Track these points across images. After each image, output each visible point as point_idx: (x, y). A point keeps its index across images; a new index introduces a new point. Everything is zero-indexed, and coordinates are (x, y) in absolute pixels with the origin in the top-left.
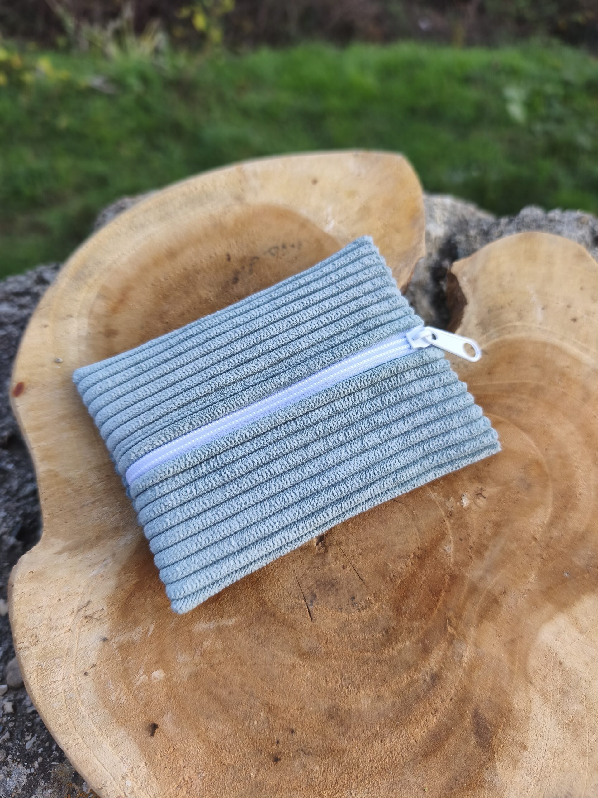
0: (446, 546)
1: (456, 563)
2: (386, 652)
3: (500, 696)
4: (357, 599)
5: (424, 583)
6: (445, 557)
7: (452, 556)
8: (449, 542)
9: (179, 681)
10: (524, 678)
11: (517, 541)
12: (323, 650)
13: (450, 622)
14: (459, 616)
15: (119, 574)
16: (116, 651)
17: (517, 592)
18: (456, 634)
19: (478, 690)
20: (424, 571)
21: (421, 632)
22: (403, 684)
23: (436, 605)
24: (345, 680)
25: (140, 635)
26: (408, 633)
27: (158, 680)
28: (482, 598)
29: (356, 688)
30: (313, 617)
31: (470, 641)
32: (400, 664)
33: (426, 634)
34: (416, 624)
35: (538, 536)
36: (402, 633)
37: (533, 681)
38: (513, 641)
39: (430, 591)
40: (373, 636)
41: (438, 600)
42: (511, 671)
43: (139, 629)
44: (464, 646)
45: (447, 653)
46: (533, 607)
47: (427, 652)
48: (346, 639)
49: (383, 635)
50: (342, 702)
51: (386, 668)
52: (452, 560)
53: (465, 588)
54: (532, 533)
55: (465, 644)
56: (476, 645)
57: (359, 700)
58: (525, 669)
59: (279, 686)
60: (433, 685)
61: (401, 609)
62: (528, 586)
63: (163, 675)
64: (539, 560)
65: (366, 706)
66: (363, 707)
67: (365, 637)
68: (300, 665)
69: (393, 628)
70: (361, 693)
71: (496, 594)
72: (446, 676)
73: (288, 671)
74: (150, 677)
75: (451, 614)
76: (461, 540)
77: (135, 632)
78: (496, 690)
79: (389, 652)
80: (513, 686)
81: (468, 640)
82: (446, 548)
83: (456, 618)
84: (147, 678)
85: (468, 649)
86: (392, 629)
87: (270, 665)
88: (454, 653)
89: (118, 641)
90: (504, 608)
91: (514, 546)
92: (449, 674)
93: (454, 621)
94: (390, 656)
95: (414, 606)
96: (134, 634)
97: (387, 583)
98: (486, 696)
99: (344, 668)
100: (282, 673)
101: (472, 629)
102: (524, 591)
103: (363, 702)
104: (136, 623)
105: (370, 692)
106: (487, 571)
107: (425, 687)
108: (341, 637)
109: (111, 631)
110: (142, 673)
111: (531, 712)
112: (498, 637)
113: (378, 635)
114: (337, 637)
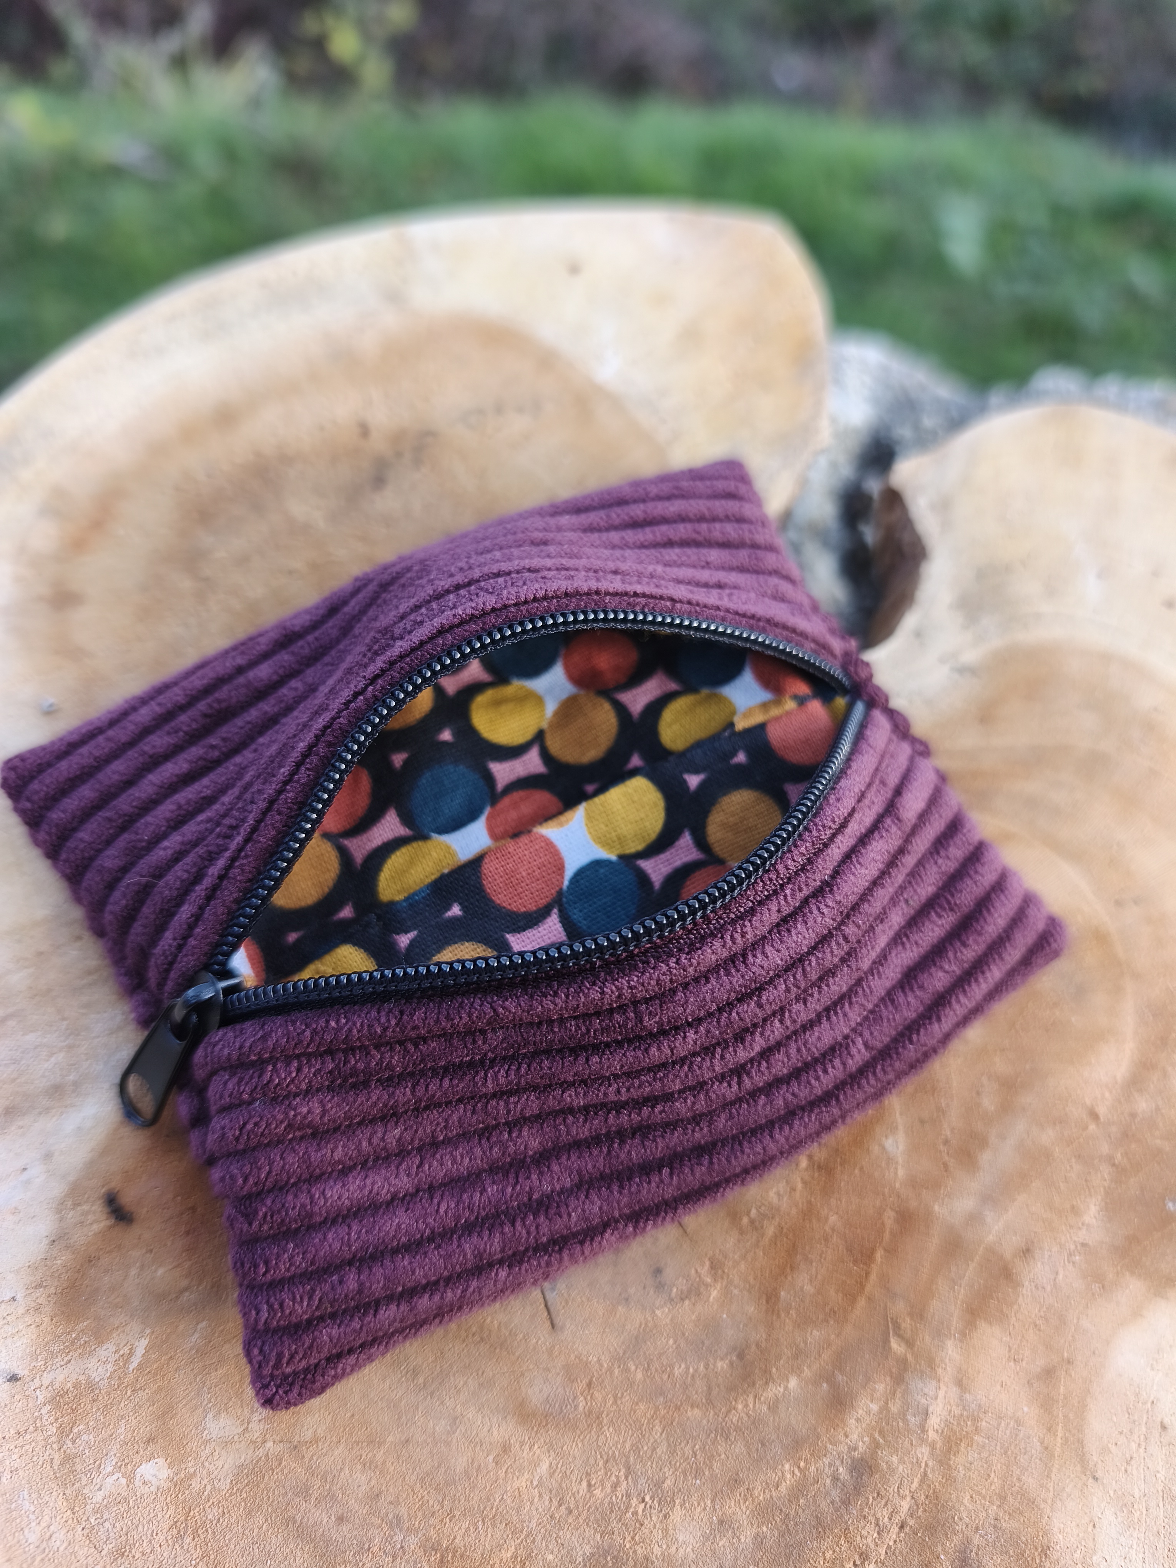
0: (887, 1137)
1: (913, 1183)
2: (740, 1407)
3: (1021, 1513)
4: (669, 1273)
5: (833, 1230)
6: (883, 1165)
7: (900, 1160)
8: (893, 1129)
9: (209, 1487)
10: (1079, 1468)
11: (1055, 1124)
12: (581, 1408)
13: (897, 1327)
14: (919, 1314)
15: (60, 1208)
16: (44, 1411)
17: (1055, 1249)
18: (910, 1357)
19: (966, 1500)
20: (833, 1202)
21: (825, 1356)
22: (783, 1488)
23: (862, 1286)
24: (636, 1482)
25: (110, 1367)
26: (796, 1357)
27: (153, 1489)
28: (972, 1266)
29: (666, 1502)
30: (558, 1321)
31: (947, 1373)
32: (774, 1437)
33: (840, 1360)
34: (815, 1335)
35: (1102, 1111)
36: (779, 1357)
37: (1099, 1474)
38: (1049, 1374)
39: (850, 1250)
40: (707, 1367)
41: (868, 1274)
42: (1046, 1448)
43: (107, 1351)
44: (930, 1388)
45: (890, 1405)
46: (1096, 1287)
47: (841, 1404)
48: (639, 1375)
49: (731, 1363)
50: (628, 1538)
51: (739, 1448)
52: (901, 1172)
53: (934, 1243)
54: (1088, 1102)
55: (934, 1383)
56: (961, 1383)
57: (671, 1532)
58: (1081, 1442)
59: (467, 1500)
60: (858, 1490)
61: (778, 1298)
62: (1082, 1235)
63: (165, 1473)
64: (1106, 1171)
65: (689, 1549)
66: (681, 1551)
67: (688, 1368)
68: (522, 1444)
69: (757, 1345)
70: (677, 1514)
71: (1008, 1255)
72: (889, 1467)
73: (491, 1458)
74: (130, 1479)
75: (899, 1308)
76: (922, 1122)
77: (94, 1360)
78: (1010, 1498)
79: (746, 1406)
80: (1050, 1485)
81: (940, 1371)
82: (889, 1143)
83: (911, 1315)
84: (124, 1481)
85: (941, 1394)
86: (754, 1347)
87: (448, 1444)
88: (906, 1406)
89: (52, 1384)
90: (1027, 1289)
91: (1047, 1137)
92: (895, 1459)
93: (906, 1324)
94: (747, 1414)
95: (809, 1289)
96: (92, 1363)
97: (742, 1232)
98: (988, 1516)
99: (636, 1448)
100: (476, 1464)
101: (950, 1344)
102: (1072, 1247)
103: (681, 1538)
104: (100, 1336)
105: (698, 1510)
106: (987, 1199)
107: (835, 1494)
108: (627, 1370)
109: (34, 1356)
110: (109, 1469)
111: (1095, 1552)
112: (1012, 1364)
113: (720, 1364)
114: (616, 1371)
